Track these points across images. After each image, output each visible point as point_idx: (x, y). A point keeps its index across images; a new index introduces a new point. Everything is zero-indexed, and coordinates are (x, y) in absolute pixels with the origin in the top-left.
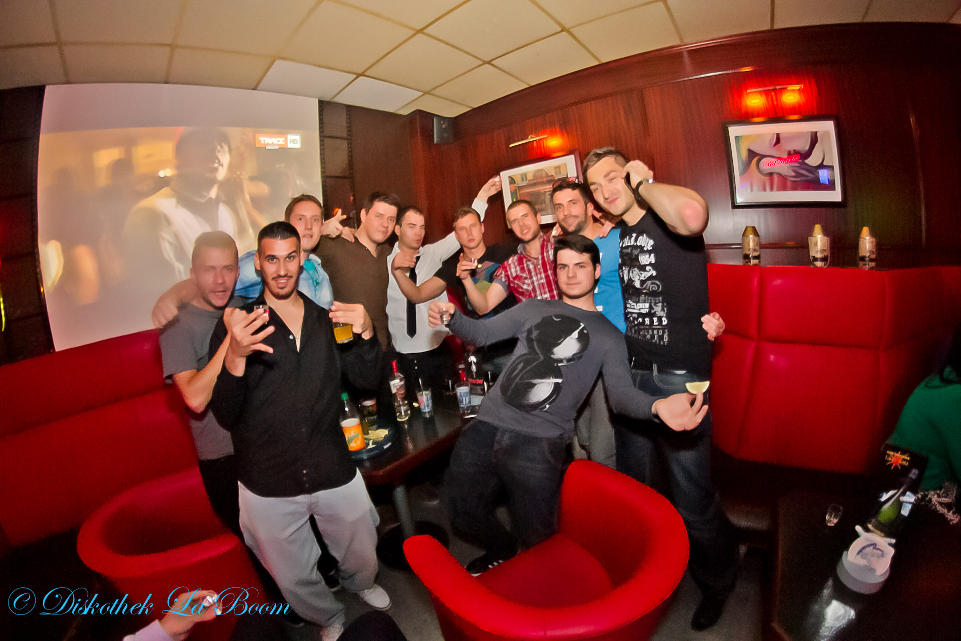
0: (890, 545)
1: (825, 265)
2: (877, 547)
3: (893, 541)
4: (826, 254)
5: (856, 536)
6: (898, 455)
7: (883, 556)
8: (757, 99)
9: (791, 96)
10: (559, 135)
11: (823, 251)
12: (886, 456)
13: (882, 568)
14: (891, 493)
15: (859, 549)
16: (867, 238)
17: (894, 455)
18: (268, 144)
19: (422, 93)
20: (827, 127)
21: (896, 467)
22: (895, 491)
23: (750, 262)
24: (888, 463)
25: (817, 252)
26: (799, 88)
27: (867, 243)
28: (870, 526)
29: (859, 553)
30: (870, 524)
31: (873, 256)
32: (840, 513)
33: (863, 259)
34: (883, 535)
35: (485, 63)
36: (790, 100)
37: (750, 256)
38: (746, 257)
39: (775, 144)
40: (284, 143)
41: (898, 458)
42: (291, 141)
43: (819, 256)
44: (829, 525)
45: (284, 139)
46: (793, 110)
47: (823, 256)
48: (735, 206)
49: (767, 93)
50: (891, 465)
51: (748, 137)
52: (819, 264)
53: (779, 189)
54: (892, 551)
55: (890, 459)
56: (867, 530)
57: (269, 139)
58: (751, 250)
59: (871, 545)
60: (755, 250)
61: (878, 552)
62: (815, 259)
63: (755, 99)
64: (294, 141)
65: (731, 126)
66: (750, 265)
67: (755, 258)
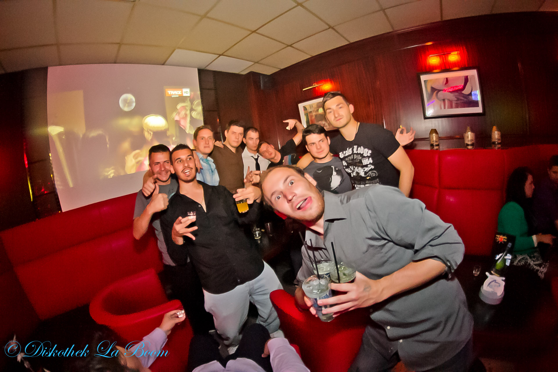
0: (503, 280)
1: (472, 148)
2: (496, 281)
3: (504, 278)
4: (473, 142)
5: (486, 277)
6: (501, 237)
7: (500, 286)
8: (435, 59)
9: (454, 57)
10: (329, 82)
11: (472, 140)
12: (496, 238)
13: (500, 291)
14: (500, 255)
15: (488, 284)
16: (496, 132)
17: (499, 237)
18: (173, 95)
19: (253, 63)
20: (473, 73)
21: (501, 243)
22: (502, 254)
23: (434, 148)
24: (497, 241)
25: (469, 141)
26: (457, 53)
27: (496, 135)
28: (492, 272)
29: (488, 286)
30: (492, 271)
31: (500, 141)
32: (480, 269)
33: (494, 143)
34: (499, 276)
35: (288, 46)
36: (452, 59)
37: (434, 145)
38: (432, 145)
39: (446, 84)
40: (181, 94)
41: (502, 238)
42: (185, 93)
43: (470, 143)
44: (475, 275)
45: (181, 91)
46: (455, 64)
47: (472, 143)
48: (426, 118)
49: (440, 56)
50: (499, 242)
51: (431, 80)
52: (470, 147)
53: (448, 108)
54: (504, 283)
55: (498, 239)
56: (491, 274)
57: (173, 92)
58: (435, 142)
59: (493, 281)
60: (436, 142)
61: (498, 284)
62: (468, 145)
63: (434, 59)
64: (186, 92)
65: (422, 75)
66: (434, 150)
67: (437, 145)
